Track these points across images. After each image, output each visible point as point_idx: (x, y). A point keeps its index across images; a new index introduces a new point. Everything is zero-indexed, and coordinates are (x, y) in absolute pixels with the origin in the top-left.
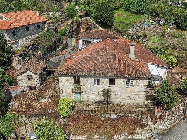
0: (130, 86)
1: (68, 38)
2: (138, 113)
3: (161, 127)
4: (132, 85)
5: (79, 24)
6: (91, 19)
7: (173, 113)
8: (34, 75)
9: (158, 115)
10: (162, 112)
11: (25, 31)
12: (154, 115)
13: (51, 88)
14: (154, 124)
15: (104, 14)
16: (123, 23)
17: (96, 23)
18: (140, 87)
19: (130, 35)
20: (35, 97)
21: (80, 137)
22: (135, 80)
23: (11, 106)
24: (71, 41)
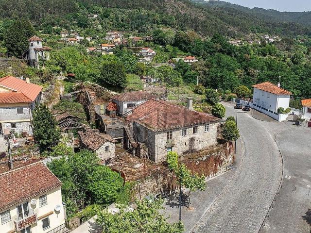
3: (230, 159)
4: (208, 130)
8: (111, 145)
10: (230, 146)
12: (226, 150)
14: (227, 158)
18: (213, 130)
22: (210, 125)
24: (99, 109)
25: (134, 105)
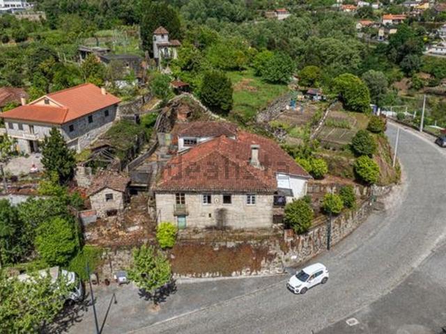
0: (251, 204)
1: (159, 134)
2: (263, 239)
3: (295, 257)
4: (253, 203)
5: (174, 106)
6: (195, 96)
7: (310, 239)
8: (115, 193)
9: (289, 240)
10: (294, 237)
11: (87, 123)
12: (283, 241)
13: (139, 211)
14: (285, 254)
15: (216, 91)
16: (247, 105)
17: (204, 105)
18: (264, 204)
19: (258, 125)
20: (120, 225)
21: (186, 275)
22: (258, 196)
23: (88, 238)
24: (164, 138)
25: (195, 142)
